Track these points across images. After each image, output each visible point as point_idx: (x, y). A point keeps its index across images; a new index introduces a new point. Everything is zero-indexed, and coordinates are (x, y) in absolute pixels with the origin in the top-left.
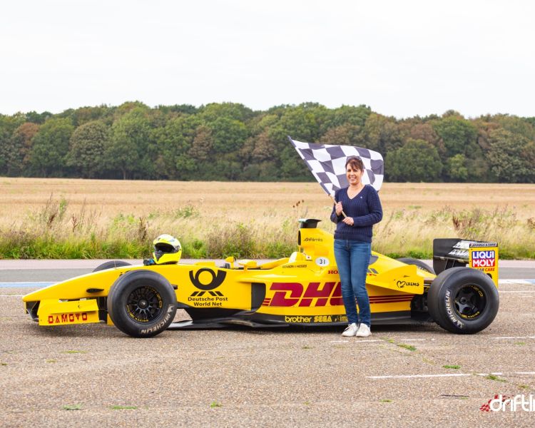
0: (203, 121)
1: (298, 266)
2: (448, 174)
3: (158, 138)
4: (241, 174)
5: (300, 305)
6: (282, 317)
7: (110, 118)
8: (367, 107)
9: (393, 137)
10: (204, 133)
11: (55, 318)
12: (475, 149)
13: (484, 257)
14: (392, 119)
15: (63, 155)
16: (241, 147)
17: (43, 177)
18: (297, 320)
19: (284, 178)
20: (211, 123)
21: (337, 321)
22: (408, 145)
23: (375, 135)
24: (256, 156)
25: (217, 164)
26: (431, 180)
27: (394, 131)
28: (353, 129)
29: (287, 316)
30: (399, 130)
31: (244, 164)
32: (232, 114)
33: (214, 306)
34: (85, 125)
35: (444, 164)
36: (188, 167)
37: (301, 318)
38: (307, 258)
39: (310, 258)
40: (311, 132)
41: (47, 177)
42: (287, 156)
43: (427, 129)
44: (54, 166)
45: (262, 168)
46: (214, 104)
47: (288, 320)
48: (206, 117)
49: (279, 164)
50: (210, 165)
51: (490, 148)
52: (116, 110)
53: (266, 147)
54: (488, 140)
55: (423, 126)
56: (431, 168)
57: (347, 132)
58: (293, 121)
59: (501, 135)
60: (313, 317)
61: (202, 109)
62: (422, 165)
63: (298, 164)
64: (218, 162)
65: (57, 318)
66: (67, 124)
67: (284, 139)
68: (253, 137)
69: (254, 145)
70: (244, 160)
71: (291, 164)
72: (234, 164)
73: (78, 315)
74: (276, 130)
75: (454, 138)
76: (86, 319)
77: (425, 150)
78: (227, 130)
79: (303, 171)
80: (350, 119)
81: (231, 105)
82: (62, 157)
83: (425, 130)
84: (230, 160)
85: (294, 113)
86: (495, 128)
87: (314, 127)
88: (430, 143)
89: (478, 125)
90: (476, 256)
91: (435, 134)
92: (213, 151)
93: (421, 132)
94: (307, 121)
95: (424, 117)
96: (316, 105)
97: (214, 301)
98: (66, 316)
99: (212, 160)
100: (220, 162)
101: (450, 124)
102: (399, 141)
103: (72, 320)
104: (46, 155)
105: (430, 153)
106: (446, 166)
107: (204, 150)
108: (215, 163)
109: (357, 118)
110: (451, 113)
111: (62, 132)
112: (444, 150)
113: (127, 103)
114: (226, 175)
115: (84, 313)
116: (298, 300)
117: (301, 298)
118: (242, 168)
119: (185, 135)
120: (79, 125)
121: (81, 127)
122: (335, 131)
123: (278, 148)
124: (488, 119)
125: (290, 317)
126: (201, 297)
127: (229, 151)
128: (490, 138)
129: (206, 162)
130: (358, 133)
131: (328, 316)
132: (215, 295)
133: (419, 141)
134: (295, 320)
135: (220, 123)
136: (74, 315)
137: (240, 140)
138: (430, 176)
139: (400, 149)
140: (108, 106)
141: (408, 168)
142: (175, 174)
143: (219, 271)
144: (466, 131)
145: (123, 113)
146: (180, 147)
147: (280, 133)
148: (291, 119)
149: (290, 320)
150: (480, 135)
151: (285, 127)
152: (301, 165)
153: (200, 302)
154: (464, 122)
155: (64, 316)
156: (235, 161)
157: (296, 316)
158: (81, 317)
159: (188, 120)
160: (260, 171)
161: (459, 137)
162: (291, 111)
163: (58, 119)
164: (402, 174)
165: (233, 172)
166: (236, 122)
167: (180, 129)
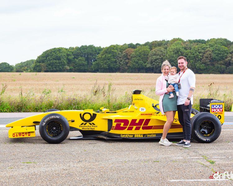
1: (130, 112)
3: (188, 54)
4: (226, 70)
5: (128, 129)
6: (120, 135)
7: (166, 46)
10: (209, 52)
11: (16, 135)
13: (217, 107)
15: (145, 62)
16: (226, 58)
17: (136, 73)
18: (126, 136)
20: (212, 47)
21: (146, 137)
24: (232, 62)
25: (215, 66)
29: (122, 134)
31: (227, 66)
32: (221, 43)
33: (91, 130)
34: (155, 49)
36: (201, 68)
37: (128, 135)
38: (135, 108)
39: (137, 108)
41: (138, 73)
44: (141, 68)
46: (213, 39)
47: (122, 136)
48: (209, 45)
50: (211, 67)
52: (169, 42)
60: (134, 135)
61: (208, 41)
64: (215, 65)
65: (17, 135)
66: (147, 48)
68: (231, 54)
69: (232, 57)
70: (227, 64)
72: (223, 66)
73: (26, 133)
78: (219, 50)
81: (221, 39)
82: (145, 64)
84: (221, 64)
90: (213, 107)
92: (213, 60)
97: (91, 127)
98: (21, 134)
100: (216, 65)
103: (24, 136)
104: (137, 63)
107: (208, 60)
108: (214, 66)
111: (144, 52)
113: (174, 39)
114: (219, 71)
115: (29, 133)
116: (126, 127)
117: (128, 126)
118: (226, 68)
119: (200, 53)
120: (152, 49)
121: (153, 50)
125: (123, 135)
126: (85, 125)
127: (220, 60)
129: (210, 65)
131: (141, 134)
132: (92, 125)
134: (125, 136)
135: (216, 47)
137: (226, 54)
140: (166, 40)
142: (196, 71)
143: (93, 114)
145: (172, 43)
146: (197, 59)
149: (123, 136)
153: (85, 128)
155: (20, 134)
156: (223, 64)
157: (126, 135)
158: (27, 134)
159: (201, 46)
163: (143, 46)
165: (222, 70)
166: (223, 47)
167: (197, 50)
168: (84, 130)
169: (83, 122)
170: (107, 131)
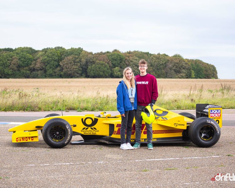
0: (15, 54)
2: (113, 75)
4: (31, 76)
8: (81, 48)
9: (91, 60)
10: (16, 59)
11: (19, 139)
12: (124, 64)
13: (215, 112)
14: (91, 53)
16: (30, 65)
19: (47, 77)
20: (19, 55)
22: (97, 64)
23: (84, 60)
24: (36, 68)
26: (106, 77)
27: (91, 58)
28: (75, 57)
30: (93, 58)
31: (31, 72)
32: (27, 51)
33: (93, 134)
35: (111, 71)
36: (9, 73)
40: (58, 59)
42: (49, 68)
43: (105, 57)
45: (38, 73)
48: (16, 53)
49: (45, 71)
50: (18, 72)
51: (129, 64)
53: (40, 65)
54: (129, 61)
55: (103, 56)
56: (106, 73)
57: (72, 58)
58: (51, 54)
59: (134, 59)
61: (16, 49)
62: (102, 71)
63: (53, 71)
64: (21, 71)
65: (20, 139)
67: (47, 61)
68: (35, 61)
69: (35, 64)
70: (31, 70)
71: (50, 71)
72: (28, 72)
73: (29, 138)
74: (44, 58)
75: (115, 61)
76: (33, 140)
77: (104, 65)
78: (25, 58)
79: (55, 74)
80: (74, 53)
81: (27, 48)
83: (104, 57)
84: (26, 70)
85: (52, 51)
86: (132, 56)
87: (59, 57)
88: (105, 63)
89: (125, 55)
90: (212, 112)
91: (108, 59)
92: (19, 67)
93: (102, 58)
94: (56, 54)
95: (104, 52)
96: (61, 48)
97: (93, 132)
98: (24, 138)
99: (19, 70)
101: (114, 55)
102: (93, 62)
103: (27, 140)
105: (105, 66)
106: (112, 72)
107: (15, 66)
109: (77, 53)
110: (115, 50)
112: (112, 65)
114: (24, 76)
115: (32, 137)
118: (31, 73)
119: (8, 60)
122: (68, 58)
123: (45, 65)
124: (130, 53)
126: (87, 130)
127: (25, 66)
128: (130, 60)
130: (77, 58)
131: (142, 139)
132: (93, 129)
133: (101, 62)
135: (22, 55)
136: (28, 138)
137: (30, 62)
138: (106, 76)
139: (94, 65)
141: (97, 73)
142: (4, 76)
143: (95, 119)
144: (120, 58)
146: (6, 65)
147: (45, 59)
148: (50, 53)
150: (126, 59)
151: (48, 57)
152: (54, 72)
153: (86, 132)
154: (120, 54)
155: (23, 138)
156: (28, 70)
158: (31, 139)
159: (9, 54)
160: (38, 74)
161: (118, 60)
162: (50, 50)
164: (94, 75)
165: (27, 75)
166: (28, 55)
167: (6, 58)
168: (86, 134)
169: (85, 127)
170: (108, 136)
